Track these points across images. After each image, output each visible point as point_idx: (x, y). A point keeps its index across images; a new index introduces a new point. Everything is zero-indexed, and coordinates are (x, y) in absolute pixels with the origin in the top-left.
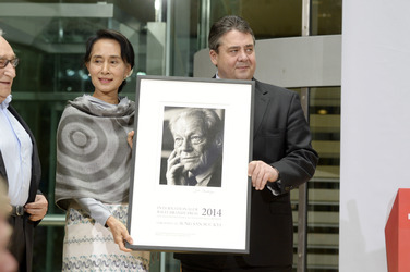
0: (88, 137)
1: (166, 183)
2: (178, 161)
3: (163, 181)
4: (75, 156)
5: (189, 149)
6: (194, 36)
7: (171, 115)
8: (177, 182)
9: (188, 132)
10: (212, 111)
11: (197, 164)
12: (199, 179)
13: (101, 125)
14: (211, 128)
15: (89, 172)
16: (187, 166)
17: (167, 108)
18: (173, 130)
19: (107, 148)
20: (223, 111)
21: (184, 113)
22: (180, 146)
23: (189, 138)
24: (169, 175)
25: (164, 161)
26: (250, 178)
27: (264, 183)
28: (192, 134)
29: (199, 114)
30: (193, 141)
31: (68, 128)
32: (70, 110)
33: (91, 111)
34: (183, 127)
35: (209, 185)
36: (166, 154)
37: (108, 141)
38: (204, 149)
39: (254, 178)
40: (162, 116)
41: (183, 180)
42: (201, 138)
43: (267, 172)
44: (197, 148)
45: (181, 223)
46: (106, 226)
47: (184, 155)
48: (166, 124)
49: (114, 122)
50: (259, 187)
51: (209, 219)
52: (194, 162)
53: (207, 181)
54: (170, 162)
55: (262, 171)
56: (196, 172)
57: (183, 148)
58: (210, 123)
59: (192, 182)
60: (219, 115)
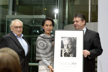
0: (44, 44)
1: (62, 56)
2: (65, 51)
3: (61, 56)
4: (41, 49)
5: (68, 48)
6: (64, 23)
7: (63, 39)
8: (65, 56)
9: (67, 43)
10: (73, 38)
11: (70, 51)
12: (70, 55)
13: (47, 41)
14: (73, 42)
15: (44, 53)
16: (67, 52)
17: (62, 38)
18: (64, 43)
19: (49, 47)
20: (76, 38)
21: (66, 39)
22: (65, 47)
23: (68, 45)
24: (63, 54)
25: (62, 51)
26: (83, 54)
27: (87, 55)
28: (68, 44)
29: (70, 39)
30: (69, 46)
31: (39, 42)
32: (39, 38)
33: (44, 38)
34: (66, 42)
35: (73, 57)
36: (62, 49)
37: (49, 45)
38: (71, 47)
39: (84, 54)
40: (61, 40)
41: (66, 56)
42: (71, 45)
43: (88, 52)
44: (70, 47)
45: (66, 67)
46: (48, 67)
47: (66, 49)
48: (62, 41)
49: (50, 40)
50: (86, 56)
51: (73, 65)
52: (69, 51)
53: (72, 56)
54: (63, 51)
55: (86, 52)
56: (70, 53)
57: (66, 47)
58: (73, 41)
59: (69, 56)
60: (75, 39)
